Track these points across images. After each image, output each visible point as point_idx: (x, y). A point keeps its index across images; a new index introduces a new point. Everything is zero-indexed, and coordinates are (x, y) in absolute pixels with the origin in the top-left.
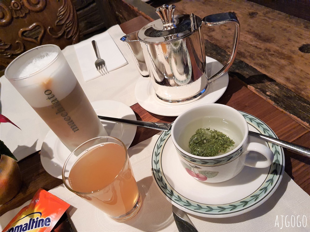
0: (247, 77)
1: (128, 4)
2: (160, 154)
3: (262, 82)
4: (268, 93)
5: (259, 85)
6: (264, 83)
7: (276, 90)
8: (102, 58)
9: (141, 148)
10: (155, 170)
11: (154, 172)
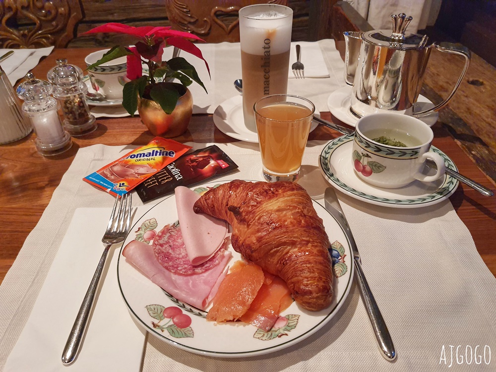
0: (458, 133)
1: (354, 25)
2: (333, 149)
3: (473, 142)
4: (473, 152)
5: (467, 144)
6: (475, 143)
7: (485, 153)
8: (301, 62)
9: (314, 144)
10: (323, 157)
11: (322, 158)
